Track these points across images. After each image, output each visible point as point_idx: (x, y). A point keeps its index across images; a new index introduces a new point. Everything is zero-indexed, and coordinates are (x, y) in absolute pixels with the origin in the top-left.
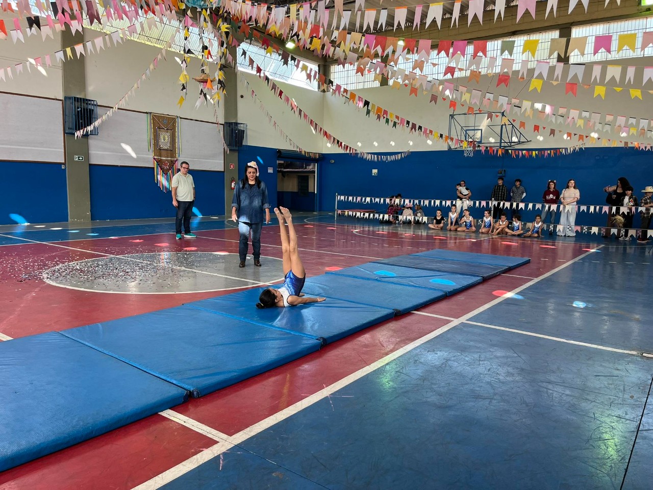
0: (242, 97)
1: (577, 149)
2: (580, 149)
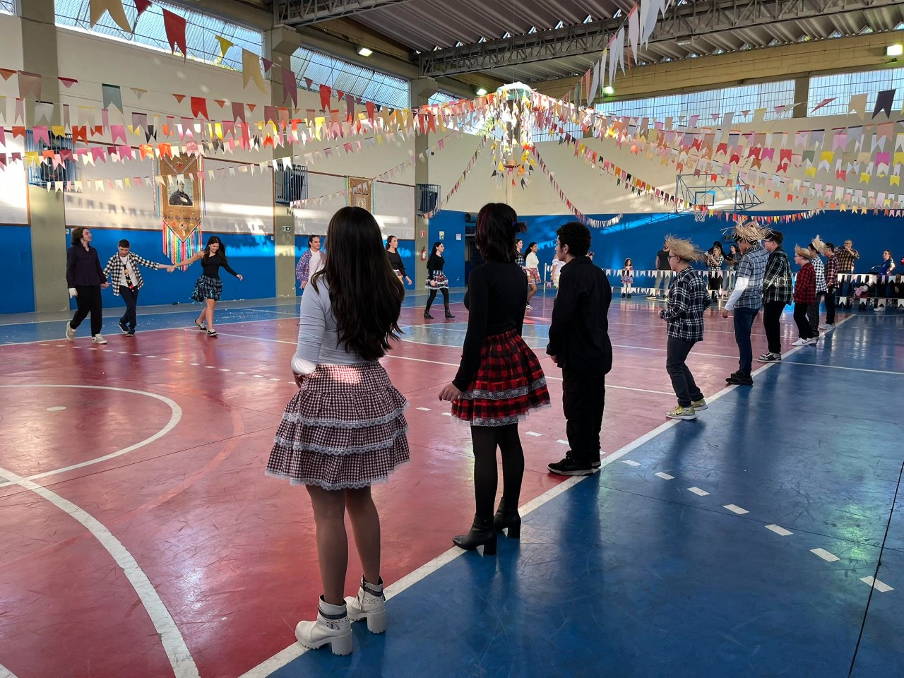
2: (821, 212)
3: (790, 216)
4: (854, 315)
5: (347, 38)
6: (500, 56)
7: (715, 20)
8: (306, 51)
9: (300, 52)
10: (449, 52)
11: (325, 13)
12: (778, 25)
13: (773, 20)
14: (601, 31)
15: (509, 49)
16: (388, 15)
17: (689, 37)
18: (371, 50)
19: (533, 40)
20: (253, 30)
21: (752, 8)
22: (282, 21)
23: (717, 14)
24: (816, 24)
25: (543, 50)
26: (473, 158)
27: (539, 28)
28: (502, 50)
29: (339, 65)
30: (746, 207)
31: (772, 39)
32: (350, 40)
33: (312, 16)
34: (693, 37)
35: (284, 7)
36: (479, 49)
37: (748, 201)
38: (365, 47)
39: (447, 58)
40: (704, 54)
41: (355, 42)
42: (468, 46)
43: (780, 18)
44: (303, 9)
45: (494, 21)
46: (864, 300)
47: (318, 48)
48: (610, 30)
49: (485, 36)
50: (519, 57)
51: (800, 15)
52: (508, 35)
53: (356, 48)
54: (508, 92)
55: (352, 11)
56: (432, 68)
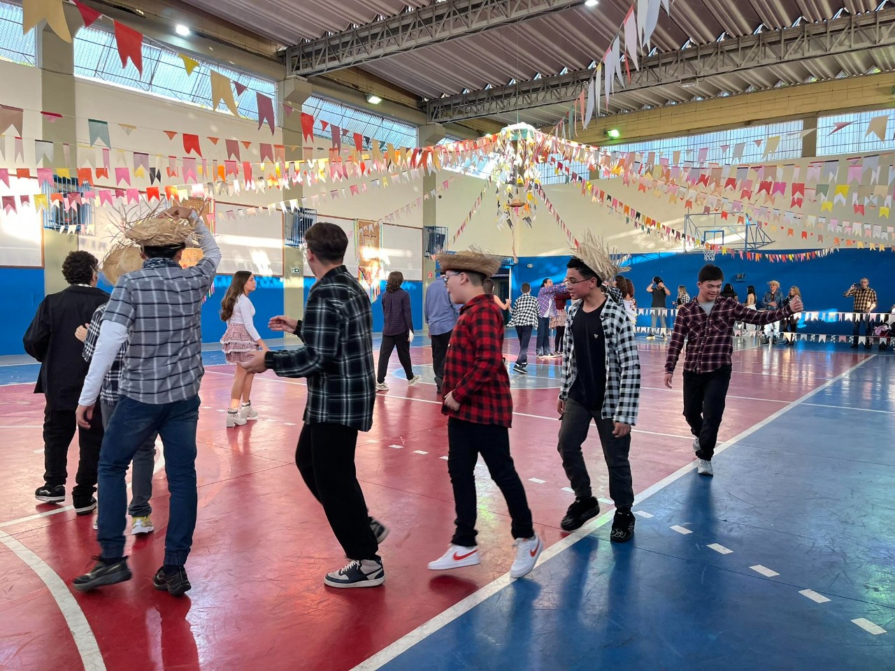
0: (440, 197)
1: (832, 250)
2: (835, 250)
3: (804, 254)
4: (874, 355)
5: (357, 87)
6: (506, 102)
7: (719, 63)
8: (317, 100)
9: (311, 101)
10: (457, 98)
11: (336, 63)
12: (783, 65)
13: (778, 61)
15: (515, 95)
16: (397, 65)
17: (694, 79)
18: (380, 97)
19: (539, 86)
20: (266, 81)
21: (757, 50)
22: (294, 72)
23: (722, 57)
24: (822, 65)
25: (548, 96)
26: (478, 199)
27: (545, 74)
28: (508, 96)
29: (349, 112)
30: (757, 246)
31: (778, 80)
32: (360, 89)
33: (323, 66)
34: (698, 80)
35: (297, 59)
36: (485, 96)
37: (759, 240)
38: (373, 95)
39: (454, 105)
40: (710, 97)
41: (365, 90)
42: (475, 92)
43: (786, 58)
44: (314, 60)
45: (500, 69)
46: (883, 340)
47: (328, 96)
49: (491, 83)
50: (525, 102)
51: (807, 55)
52: (514, 82)
53: (365, 96)
54: (511, 132)
55: (361, 61)
56: (440, 115)
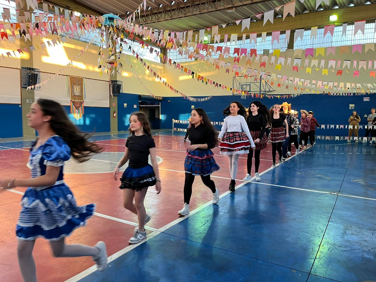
1: (299, 95)
5: (69, 7)
10: (124, 16)
14: (192, 6)
15: (150, 15)
17: (231, 8)
18: (80, 13)
19: (161, 10)
25: (166, 15)
27: (164, 4)
28: (148, 15)
31: (277, 14)
32: (71, 9)
34: (234, 8)
37: (267, 90)
38: (76, 11)
48: (196, 5)
52: (150, 8)
